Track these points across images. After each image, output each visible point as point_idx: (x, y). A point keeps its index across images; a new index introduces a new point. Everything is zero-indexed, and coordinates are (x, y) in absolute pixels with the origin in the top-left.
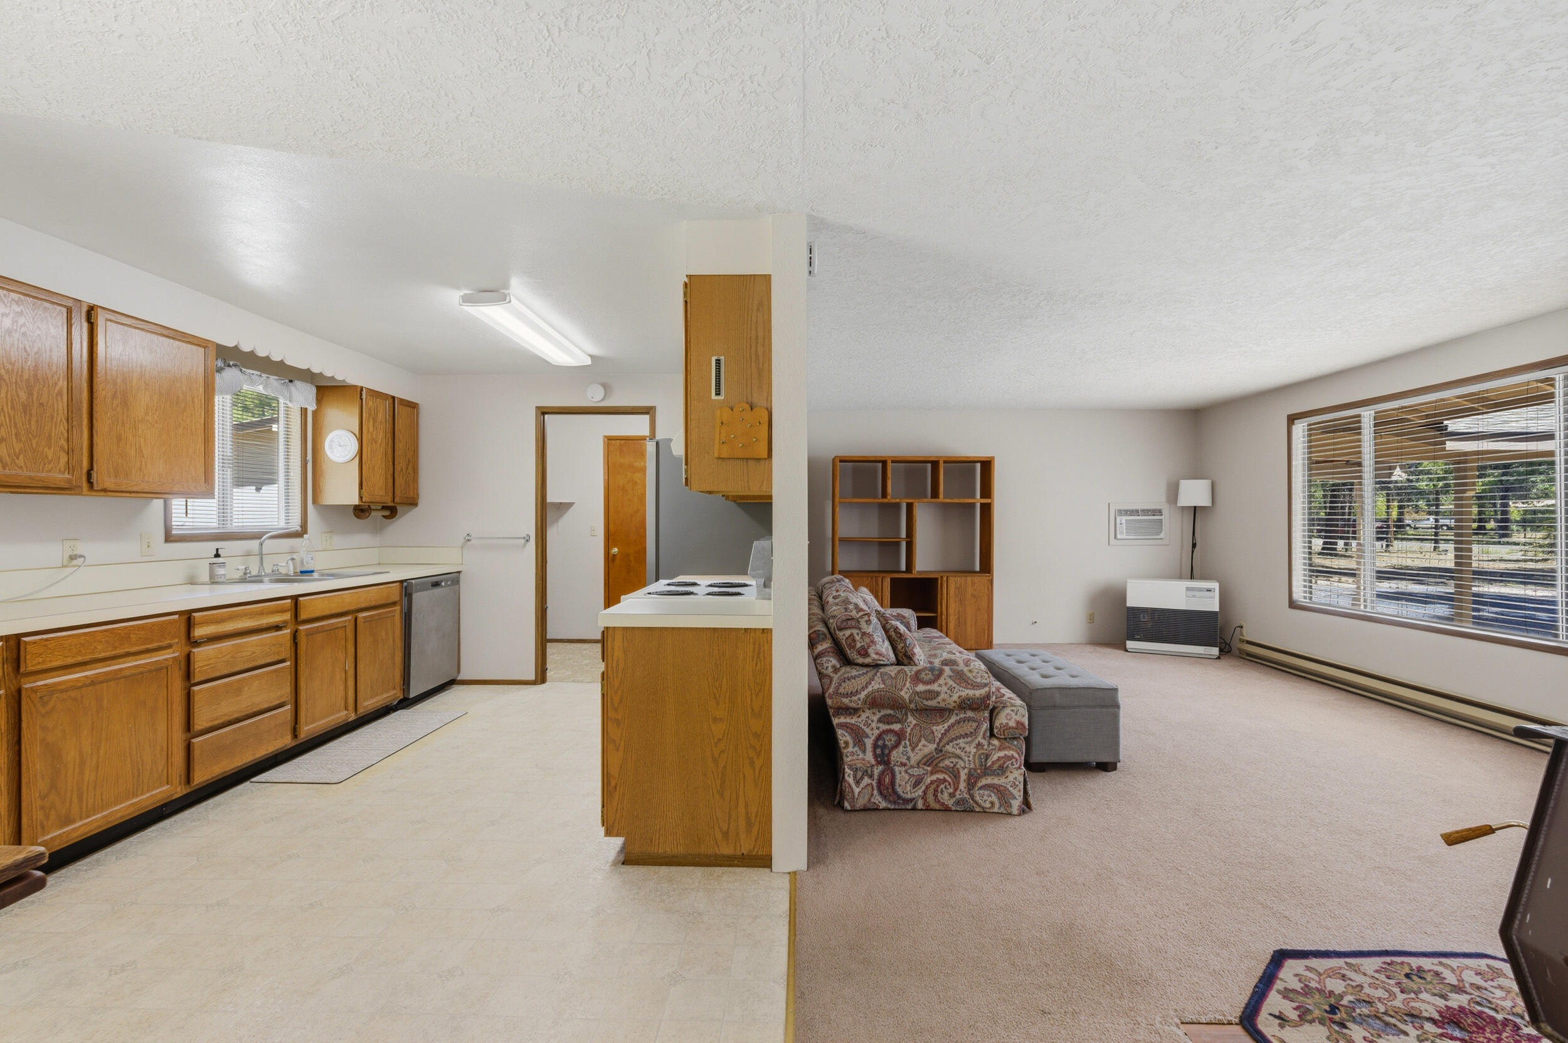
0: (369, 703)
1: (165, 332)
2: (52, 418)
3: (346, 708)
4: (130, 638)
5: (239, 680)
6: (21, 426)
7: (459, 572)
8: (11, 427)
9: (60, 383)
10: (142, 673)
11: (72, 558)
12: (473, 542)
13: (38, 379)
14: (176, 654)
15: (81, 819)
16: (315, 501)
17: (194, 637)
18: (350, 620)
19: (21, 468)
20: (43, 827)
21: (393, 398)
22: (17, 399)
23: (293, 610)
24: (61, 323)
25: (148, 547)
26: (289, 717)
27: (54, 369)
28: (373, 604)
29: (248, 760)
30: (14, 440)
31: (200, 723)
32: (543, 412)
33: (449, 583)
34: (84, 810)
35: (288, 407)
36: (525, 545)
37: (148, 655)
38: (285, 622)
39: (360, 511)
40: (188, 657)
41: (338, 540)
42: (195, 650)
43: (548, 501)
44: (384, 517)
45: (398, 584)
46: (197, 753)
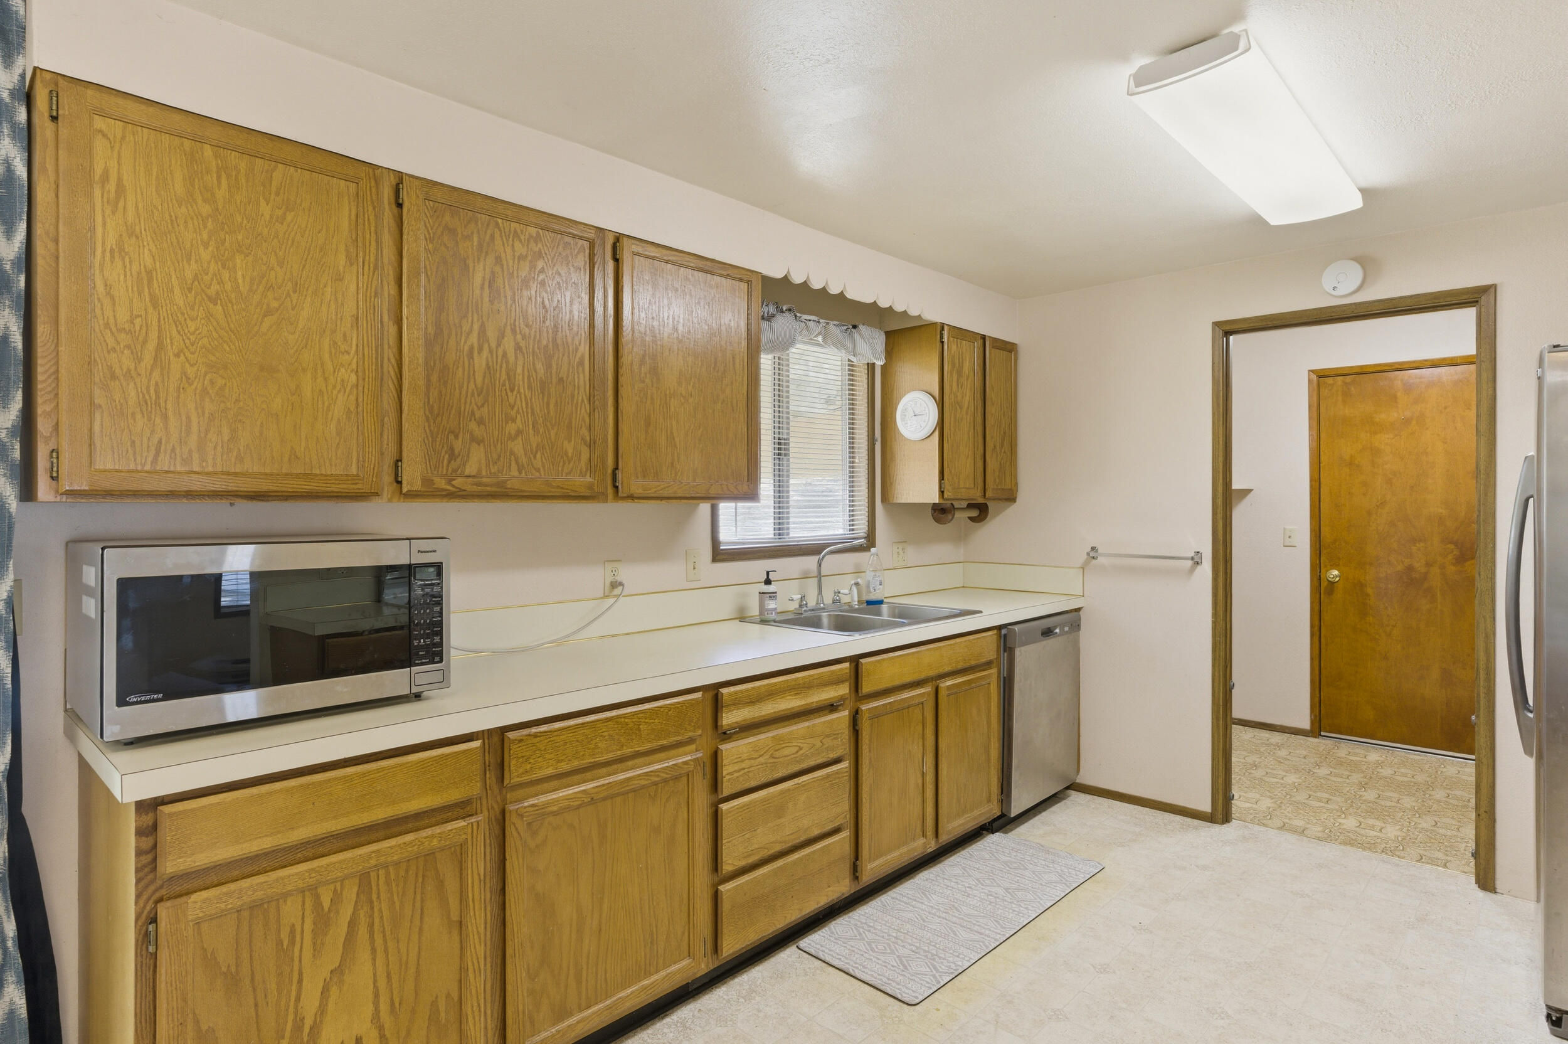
0: (954, 827)
1: (701, 264)
2: (573, 397)
3: (924, 835)
4: (639, 730)
5: (782, 792)
6: (538, 412)
7: (1078, 610)
8: (527, 413)
9: (581, 349)
10: (656, 784)
11: (614, 585)
12: (1101, 560)
13: (557, 345)
14: (699, 755)
15: (580, 1010)
16: (885, 499)
17: (722, 726)
18: (928, 694)
19: (538, 470)
20: (532, 1022)
21: (984, 337)
22: (534, 374)
23: (853, 680)
24: (583, 263)
25: (694, 568)
26: (847, 849)
27: (575, 328)
28: (960, 666)
29: (793, 919)
30: (531, 431)
31: (729, 864)
32: (1227, 330)
33: (1066, 629)
34: (584, 997)
35: (852, 366)
36: (1192, 570)
37: (662, 755)
38: (842, 699)
39: (941, 512)
40: (715, 756)
41: (912, 554)
42: (723, 747)
43: (1233, 488)
44: (971, 519)
45: (995, 632)
46: (726, 906)
